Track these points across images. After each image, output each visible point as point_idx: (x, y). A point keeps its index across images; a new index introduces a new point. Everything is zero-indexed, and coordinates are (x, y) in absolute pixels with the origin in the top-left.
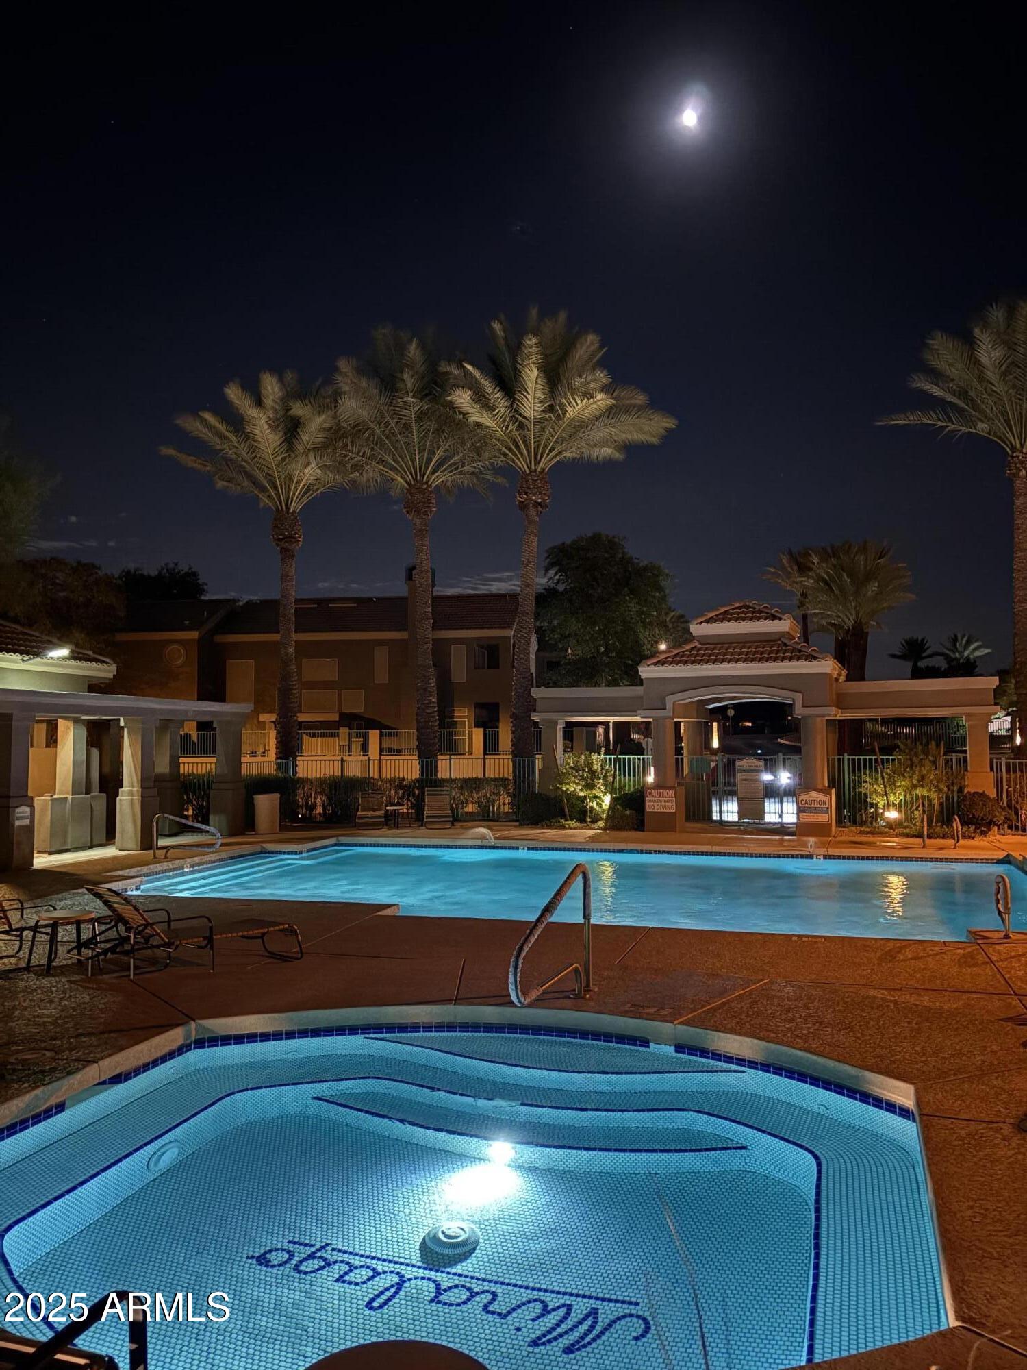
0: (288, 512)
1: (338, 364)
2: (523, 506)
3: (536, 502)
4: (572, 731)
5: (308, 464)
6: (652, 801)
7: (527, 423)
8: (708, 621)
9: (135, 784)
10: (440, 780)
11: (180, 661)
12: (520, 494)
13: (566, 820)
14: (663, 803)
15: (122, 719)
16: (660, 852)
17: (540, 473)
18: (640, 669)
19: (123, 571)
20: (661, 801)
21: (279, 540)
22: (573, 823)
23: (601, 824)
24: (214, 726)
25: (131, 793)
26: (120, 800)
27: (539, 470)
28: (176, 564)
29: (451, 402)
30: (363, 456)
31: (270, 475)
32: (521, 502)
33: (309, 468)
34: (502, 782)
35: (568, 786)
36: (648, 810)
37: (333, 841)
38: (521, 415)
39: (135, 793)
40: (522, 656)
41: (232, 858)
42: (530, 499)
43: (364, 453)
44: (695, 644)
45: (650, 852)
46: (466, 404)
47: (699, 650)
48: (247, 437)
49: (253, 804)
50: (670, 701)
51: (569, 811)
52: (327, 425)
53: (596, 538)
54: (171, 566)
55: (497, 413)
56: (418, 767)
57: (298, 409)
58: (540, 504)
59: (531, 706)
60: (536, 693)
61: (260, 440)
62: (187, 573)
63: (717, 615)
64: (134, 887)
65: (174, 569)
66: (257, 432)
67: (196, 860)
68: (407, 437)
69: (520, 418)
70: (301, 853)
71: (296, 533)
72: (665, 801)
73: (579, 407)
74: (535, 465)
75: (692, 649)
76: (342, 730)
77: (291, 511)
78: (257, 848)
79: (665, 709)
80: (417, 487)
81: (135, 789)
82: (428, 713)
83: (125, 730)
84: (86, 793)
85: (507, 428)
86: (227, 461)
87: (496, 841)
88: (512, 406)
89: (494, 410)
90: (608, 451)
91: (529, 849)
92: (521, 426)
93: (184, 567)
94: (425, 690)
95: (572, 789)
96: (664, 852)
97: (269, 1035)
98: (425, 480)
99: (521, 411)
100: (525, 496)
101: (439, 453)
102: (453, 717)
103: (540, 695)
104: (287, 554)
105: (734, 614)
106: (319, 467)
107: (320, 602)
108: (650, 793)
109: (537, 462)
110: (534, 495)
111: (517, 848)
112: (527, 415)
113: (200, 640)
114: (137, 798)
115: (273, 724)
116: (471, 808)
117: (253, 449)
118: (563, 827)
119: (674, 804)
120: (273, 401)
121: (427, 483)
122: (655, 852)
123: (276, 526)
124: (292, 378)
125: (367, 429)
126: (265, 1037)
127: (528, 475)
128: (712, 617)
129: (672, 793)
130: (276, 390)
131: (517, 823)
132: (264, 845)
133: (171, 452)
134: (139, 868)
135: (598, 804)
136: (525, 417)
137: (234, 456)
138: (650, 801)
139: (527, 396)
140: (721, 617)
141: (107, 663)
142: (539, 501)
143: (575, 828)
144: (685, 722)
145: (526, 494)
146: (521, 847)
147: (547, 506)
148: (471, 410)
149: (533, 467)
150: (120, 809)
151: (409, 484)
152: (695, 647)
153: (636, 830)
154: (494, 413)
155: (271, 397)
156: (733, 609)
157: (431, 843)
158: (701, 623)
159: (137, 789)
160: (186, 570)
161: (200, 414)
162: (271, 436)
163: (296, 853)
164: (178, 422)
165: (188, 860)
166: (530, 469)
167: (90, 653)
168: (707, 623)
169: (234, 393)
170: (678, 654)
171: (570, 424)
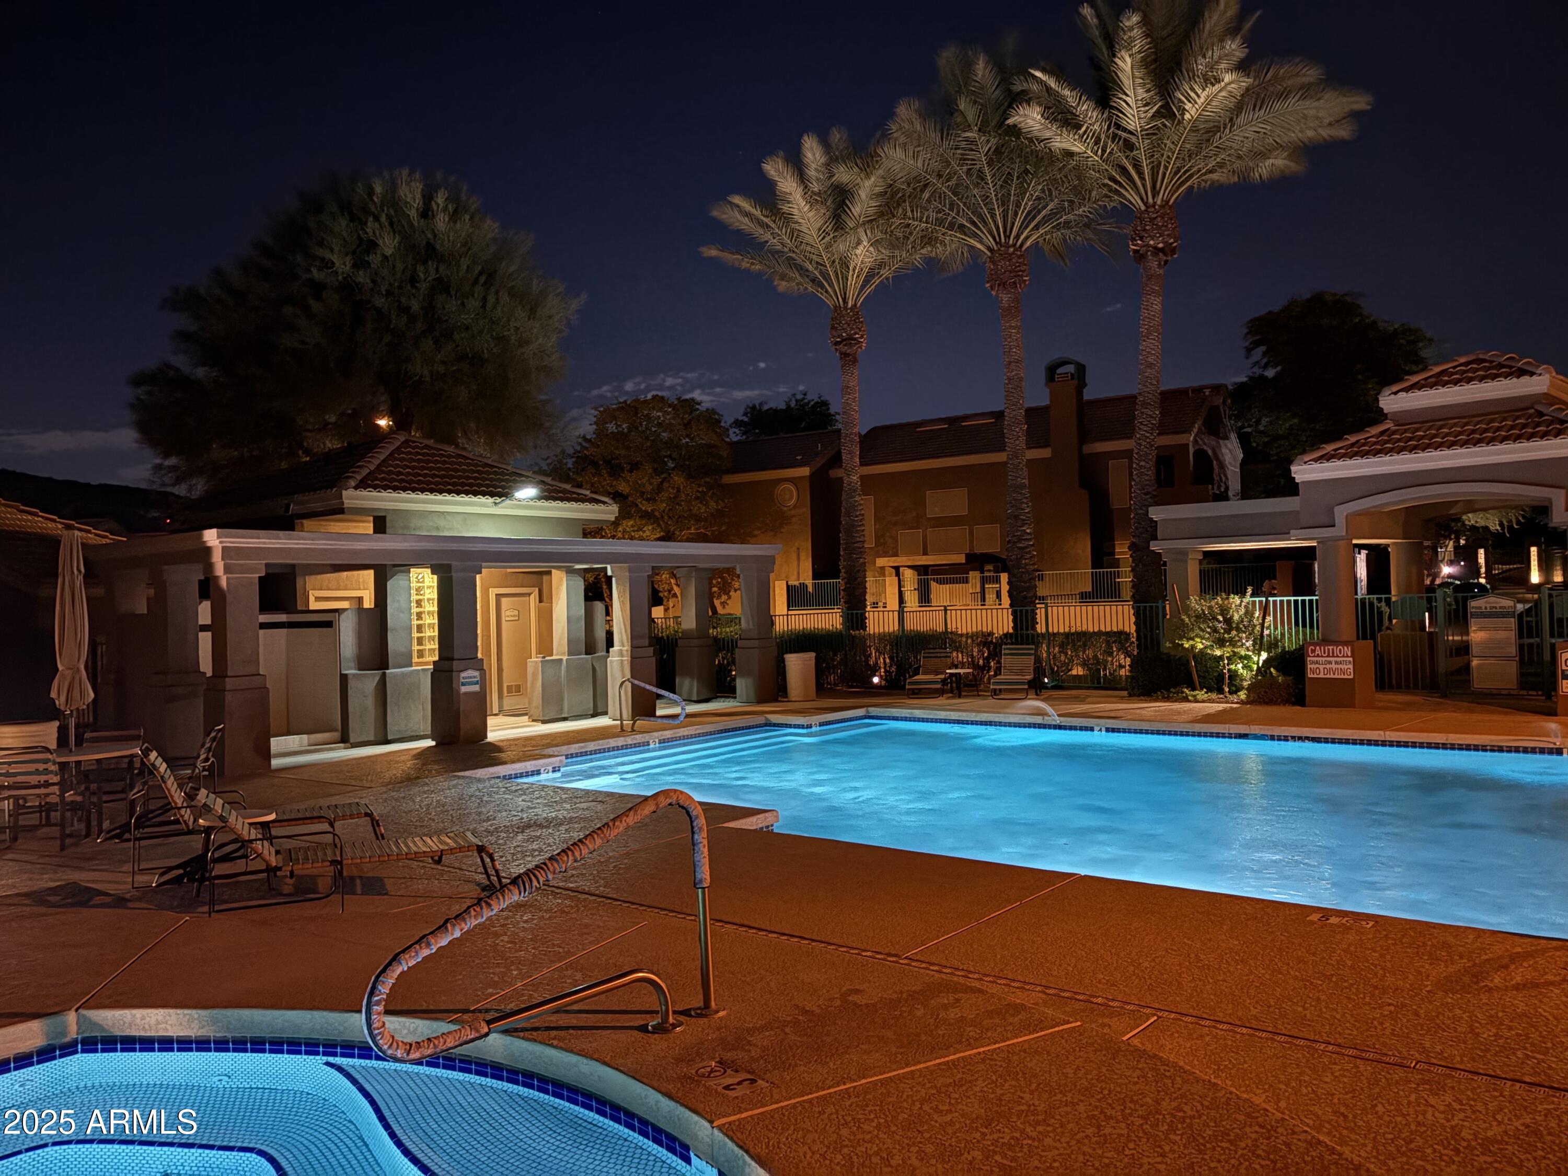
0: (846, 308)
1: (898, 110)
2: (1140, 257)
3: (1155, 248)
4: (1275, 566)
5: (859, 243)
6: (1317, 663)
7: (1133, 139)
8: (1406, 390)
9: (626, 644)
10: (1038, 635)
11: (792, 502)
12: (1133, 240)
13: (1194, 689)
14: (1334, 666)
15: (609, 567)
16: (1300, 738)
17: (1162, 207)
18: (1293, 468)
19: (748, 406)
20: (1330, 663)
21: (837, 343)
22: (1201, 694)
23: (1242, 695)
24: (738, 572)
25: (621, 653)
26: (611, 661)
27: (1159, 202)
28: (805, 394)
29: (1015, 126)
30: (927, 222)
31: (822, 265)
32: (1135, 251)
33: (861, 247)
34: (1121, 637)
35: (1191, 642)
36: (1310, 675)
37: (860, 712)
38: (1125, 130)
39: (625, 653)
40: (1143, 463)
41: (721, 732)
42: (1148, 245)
43: (928, 217)
44: (1388, 425)
45: (1286, 739)
46: (1038, 127)
47: (1394, 433)
48: (787, 218)
49: (784, 667)
50: (1341, 513)
51: (1199, 677)
52: (877, 190)
53: (1317, 300)
54: (799, 397)
55: (1085, 132)
56: (1011, 618)
57: (843, 175)
58: (1161, 250)
59: (1151, 530)
60: (1157, 513)
61: (801, 221)
62: (817, 403)
63: (1426, 379)
64: (550, 769)
65: (804, 399)
66: (795, 212)
67: (668, 734)
68: (983, 188)
69: (1124, 135)
70: (809, 726)
71: (856, 333)
72: (1336, 663)
73: (1202, 100)
74: (1153, 197)
75: (1382, 433)
76: (972, 574)
77: (850, 305)
78: (760, 720)
79: (1334, 526)
80: (1001, 252)
81: (625, 648)
82: (1020, 548)
83: (614, 580)
84: (587, 654)
85: (1104, 151)
86: (776, 253)
87: (1062, 719)
88: (1109, 118)
89: (1080, 127)
90: (1277, 163)
91: (1107, 730)
92: (1129, 146)
93: (813, 397)
94: (1016, 517)
95: (1200, 646)
96: (1307, 738)
97: (190, 1042)
98: (1011, 242)
99: (1124, 124)
100: (1139, 242)
101: (1027, 204)
102: (1113, 554)
103: (1162, 516)
104: (848, 359)
105: (1455, 373)
106: (871, 245)
107: (952, 421)
108: (1313, 651)
109: (1155, 194)
110: (1153, 239)
111: (1092, 729)
112: (1131, 128)
113: (812, 476)
114: (627, 659)
115: (894, 571)
116: (1078, 671)
117: (795, 234)
118: (1186, 699)
119: (1351, 666)
120: (816, 170)
121: (1014, 245)
122: (1293, 738)
123: (833, 328)
124: (841, 138)
125: (926, 186)
126: (185, 1044)
127: (1142, 212)
128: (1418, 382)
129: (1347, 651)
130: (818, 155)
131: (1125, 693)
132: (769, 716)
133: (713, 252)
134: (582, 745)
135: (1244, 667)
136: (1130, 132)
137: (779, 247)
138: (1313, 663)
139: (1128, 99)
140: (1433, 380)
141: (604, 503)
142: (1161, 245)
143: (1203, 701)
144: (1394, 543)
145: (1141, 239)
146: (1097, 728)
147: (1173, 251)
148: (1048, 134)
149: (1151, 200)
150: (611, 673)
151: (989, 249)
152: (1389, 429)
153: (1294, 704)
154: (1081, 131)
155: (814, 166)
156: (1455, 367)
157: (978, 719)
158: (1396, 393)
159: (627, 648)
160: (816, 400)
161: (729, 199)
162: (811, 214)
163: (802, 727)
164: (715, 213)
165: (656, 734)
166: (1145, 204)
167: (587, 493)
168: (1407, 392)
169: (774, 168)
170: (1358, 441)
171: (1194, 129)
